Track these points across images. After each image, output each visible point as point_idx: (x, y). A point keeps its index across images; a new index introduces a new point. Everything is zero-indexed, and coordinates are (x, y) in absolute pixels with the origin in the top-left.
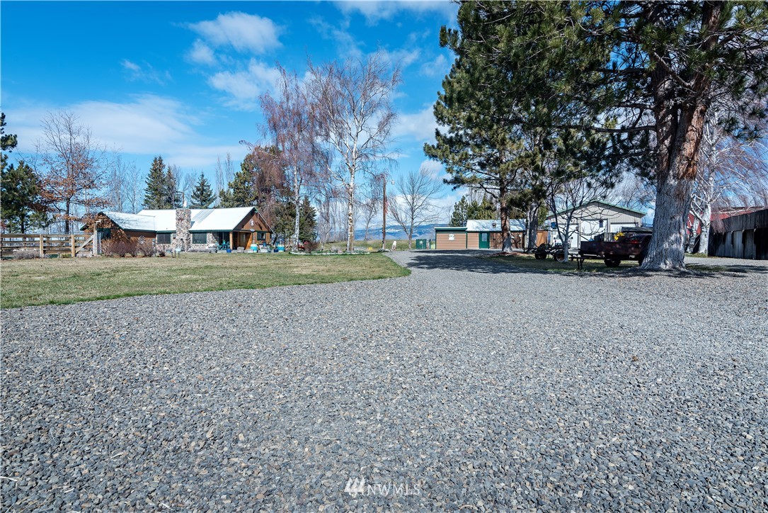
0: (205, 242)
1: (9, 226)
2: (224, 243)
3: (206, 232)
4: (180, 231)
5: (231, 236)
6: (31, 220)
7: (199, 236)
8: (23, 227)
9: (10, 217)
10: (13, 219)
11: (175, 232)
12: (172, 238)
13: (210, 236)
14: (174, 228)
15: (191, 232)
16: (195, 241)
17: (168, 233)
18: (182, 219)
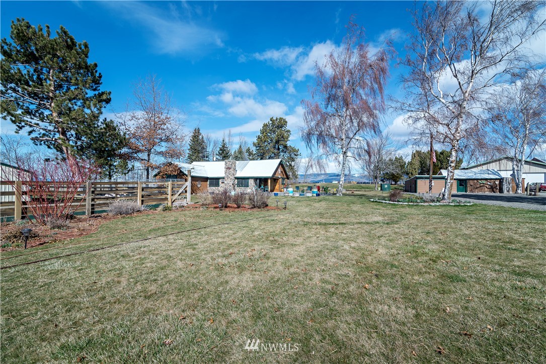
0: (247, 186)
1: (101, 173)
2: (262, 187)
3: (248, 178)
4: (228, 177)
5: (269, 181)
6: (116, 169)
7: (243, 181)
8: (110, 173)
9: (101, 166)
10: (104, 168)
11: (223, 178)
12: (220, 183)
13: (251, 182)
14: (223, 175)
15: (236, 178)
16: (239, 185)
17: (218, 179)
18: (229, 168)
